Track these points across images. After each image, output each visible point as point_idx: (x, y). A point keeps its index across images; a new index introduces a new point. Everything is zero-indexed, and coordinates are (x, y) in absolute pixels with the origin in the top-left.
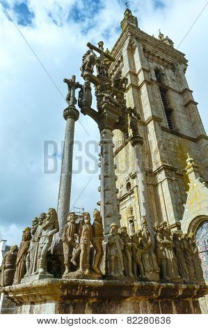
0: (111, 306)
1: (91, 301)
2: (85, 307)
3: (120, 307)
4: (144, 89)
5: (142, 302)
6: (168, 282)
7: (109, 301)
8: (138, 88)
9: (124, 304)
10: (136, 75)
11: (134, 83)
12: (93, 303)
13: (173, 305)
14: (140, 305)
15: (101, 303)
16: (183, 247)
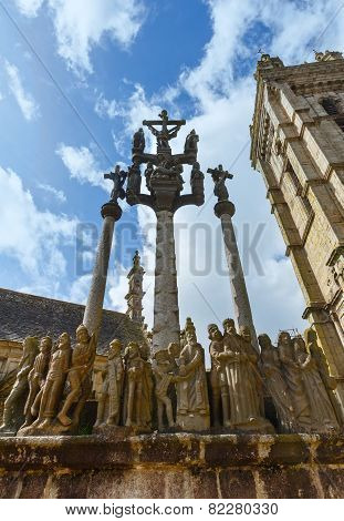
0: (99, 482)
1: (59, 473)
2: (45, 484)
3: (119, 483)
4: (307, 136)
5: (172, 473)
6: (228, 431)
7: (97, 471)
8: (300, 139)
9: (128, 477)
10: (292, 124)
11: (292, 135)
12: (63, 476)
13: (257, 479)
14: (167, 480)
15: (79, 475)
16: (276, 358)
